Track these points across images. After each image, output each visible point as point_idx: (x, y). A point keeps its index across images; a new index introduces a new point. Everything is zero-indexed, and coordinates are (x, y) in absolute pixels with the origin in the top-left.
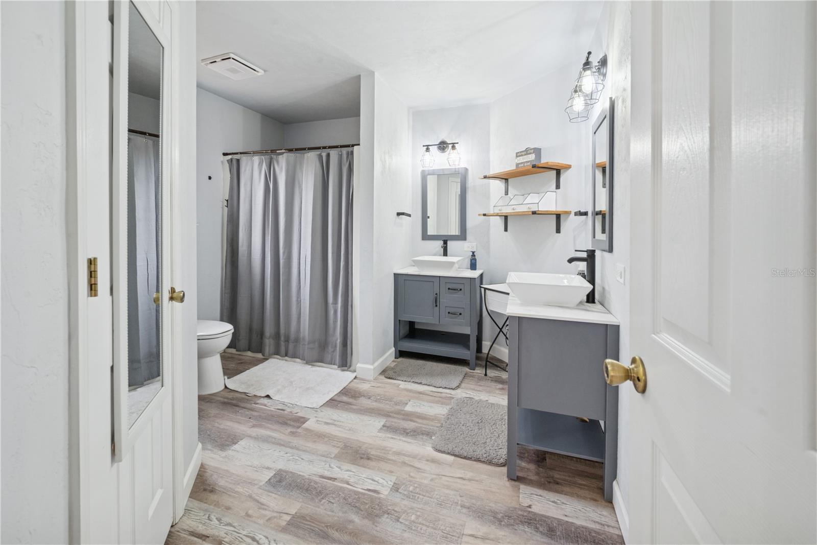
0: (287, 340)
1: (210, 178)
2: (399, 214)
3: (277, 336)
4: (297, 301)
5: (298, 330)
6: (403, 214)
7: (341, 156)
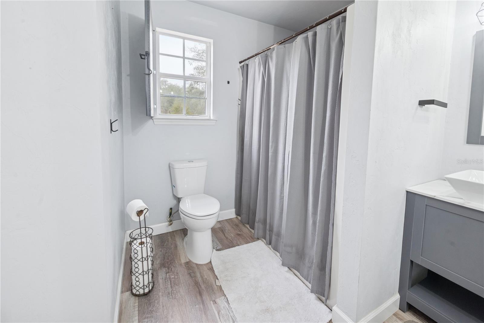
0: (271, 230)
1: (228, 82)
2: (422, 103)
3: (265, 222)
4: (281, 196)
5: (280, 225)
6: (431, 102)
7: (329, 30)
